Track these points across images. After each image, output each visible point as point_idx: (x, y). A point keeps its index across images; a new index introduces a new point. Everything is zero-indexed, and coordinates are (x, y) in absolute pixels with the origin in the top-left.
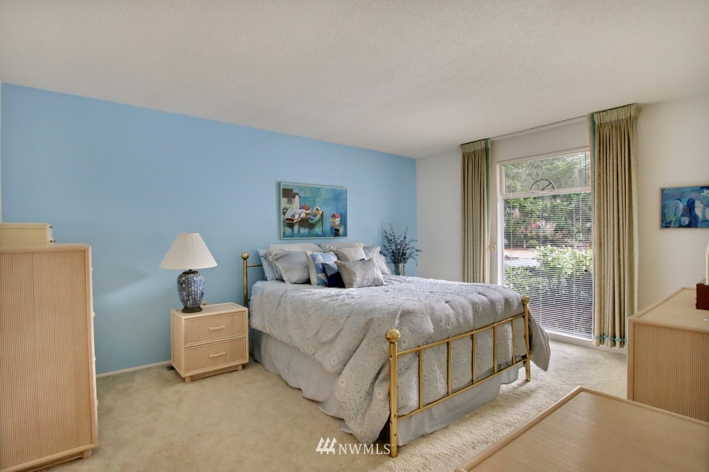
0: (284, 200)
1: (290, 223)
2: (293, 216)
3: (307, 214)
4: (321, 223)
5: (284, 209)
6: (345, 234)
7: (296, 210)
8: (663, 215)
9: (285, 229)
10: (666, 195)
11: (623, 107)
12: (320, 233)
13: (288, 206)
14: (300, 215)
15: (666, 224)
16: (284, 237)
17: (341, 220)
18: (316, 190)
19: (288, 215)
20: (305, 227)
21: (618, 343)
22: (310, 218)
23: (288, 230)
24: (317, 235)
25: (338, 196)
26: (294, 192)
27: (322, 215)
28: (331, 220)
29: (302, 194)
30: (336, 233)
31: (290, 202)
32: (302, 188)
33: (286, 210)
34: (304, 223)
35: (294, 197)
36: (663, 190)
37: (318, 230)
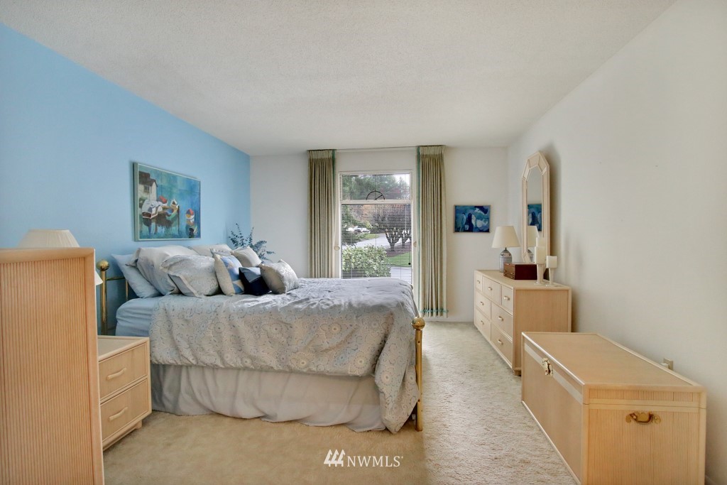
0: (141, 188)
1: (146, 219)
2: (150, 209)
3: (164, 208)
4: (177, 221)
5: (140, 199)
6: (199, 236)
7: (153, 204)
8: (456, 223)
9: (141, 227)
10: (459, 210)
11: (438, 146)
12: (177, 233)
13: (145, 196)
14: (157, 208)
15: (457, 229)
16: (141, 238)
17: (195, 218)
18: (172, 178)
19: (145, 209)
20: (162, 225)
21: (434, 313)
22: (167, 214)
23: (145, 228)
24: (174, 236)
25: (193, 189)
26: (151, 178)
27: (178, 211)
28: (186, 217)
29: (159, 182)
30: (191, 233)
31: (147, 190)
32: (159, 174)
33: (143, 200)
34: (162, 219)
35: (151, 185)
36: (456, 206)
37: (174, 229)
